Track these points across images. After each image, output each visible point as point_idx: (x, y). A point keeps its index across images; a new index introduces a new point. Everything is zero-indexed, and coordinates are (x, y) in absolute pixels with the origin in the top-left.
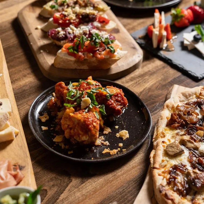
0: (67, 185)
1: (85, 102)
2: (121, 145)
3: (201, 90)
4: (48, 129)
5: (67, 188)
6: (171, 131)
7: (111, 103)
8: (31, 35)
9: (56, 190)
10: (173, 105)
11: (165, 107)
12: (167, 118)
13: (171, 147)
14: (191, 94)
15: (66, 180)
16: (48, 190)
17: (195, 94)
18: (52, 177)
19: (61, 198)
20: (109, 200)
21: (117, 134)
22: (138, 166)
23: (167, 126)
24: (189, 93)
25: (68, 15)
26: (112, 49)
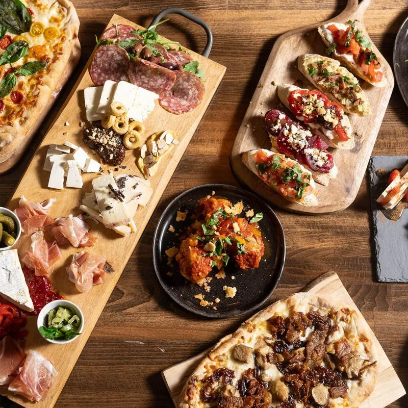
0: (142, 303)
1: (210, 247)
2: (218, 300)
3: (341, 310)
4: (173, 232)
5: (140, 305)
6: (266, 330)
7: (238, 258)
8: (261, 88)
9: (130, 299)
10: (294, 306)
11: (286, 300)
12: (275, 314)
13: (242, 349)
14: (327, 305)
15: (145, 297)
16: (125, 295)
17: (332, 309)
18: (138, 284)
19: (128, 311)
20: (161, 344)
21: (226, 286)
22: (214, 331)
23: (269, 321)
24: (326, 303)
25: (306, 103)
26: (299, 194)
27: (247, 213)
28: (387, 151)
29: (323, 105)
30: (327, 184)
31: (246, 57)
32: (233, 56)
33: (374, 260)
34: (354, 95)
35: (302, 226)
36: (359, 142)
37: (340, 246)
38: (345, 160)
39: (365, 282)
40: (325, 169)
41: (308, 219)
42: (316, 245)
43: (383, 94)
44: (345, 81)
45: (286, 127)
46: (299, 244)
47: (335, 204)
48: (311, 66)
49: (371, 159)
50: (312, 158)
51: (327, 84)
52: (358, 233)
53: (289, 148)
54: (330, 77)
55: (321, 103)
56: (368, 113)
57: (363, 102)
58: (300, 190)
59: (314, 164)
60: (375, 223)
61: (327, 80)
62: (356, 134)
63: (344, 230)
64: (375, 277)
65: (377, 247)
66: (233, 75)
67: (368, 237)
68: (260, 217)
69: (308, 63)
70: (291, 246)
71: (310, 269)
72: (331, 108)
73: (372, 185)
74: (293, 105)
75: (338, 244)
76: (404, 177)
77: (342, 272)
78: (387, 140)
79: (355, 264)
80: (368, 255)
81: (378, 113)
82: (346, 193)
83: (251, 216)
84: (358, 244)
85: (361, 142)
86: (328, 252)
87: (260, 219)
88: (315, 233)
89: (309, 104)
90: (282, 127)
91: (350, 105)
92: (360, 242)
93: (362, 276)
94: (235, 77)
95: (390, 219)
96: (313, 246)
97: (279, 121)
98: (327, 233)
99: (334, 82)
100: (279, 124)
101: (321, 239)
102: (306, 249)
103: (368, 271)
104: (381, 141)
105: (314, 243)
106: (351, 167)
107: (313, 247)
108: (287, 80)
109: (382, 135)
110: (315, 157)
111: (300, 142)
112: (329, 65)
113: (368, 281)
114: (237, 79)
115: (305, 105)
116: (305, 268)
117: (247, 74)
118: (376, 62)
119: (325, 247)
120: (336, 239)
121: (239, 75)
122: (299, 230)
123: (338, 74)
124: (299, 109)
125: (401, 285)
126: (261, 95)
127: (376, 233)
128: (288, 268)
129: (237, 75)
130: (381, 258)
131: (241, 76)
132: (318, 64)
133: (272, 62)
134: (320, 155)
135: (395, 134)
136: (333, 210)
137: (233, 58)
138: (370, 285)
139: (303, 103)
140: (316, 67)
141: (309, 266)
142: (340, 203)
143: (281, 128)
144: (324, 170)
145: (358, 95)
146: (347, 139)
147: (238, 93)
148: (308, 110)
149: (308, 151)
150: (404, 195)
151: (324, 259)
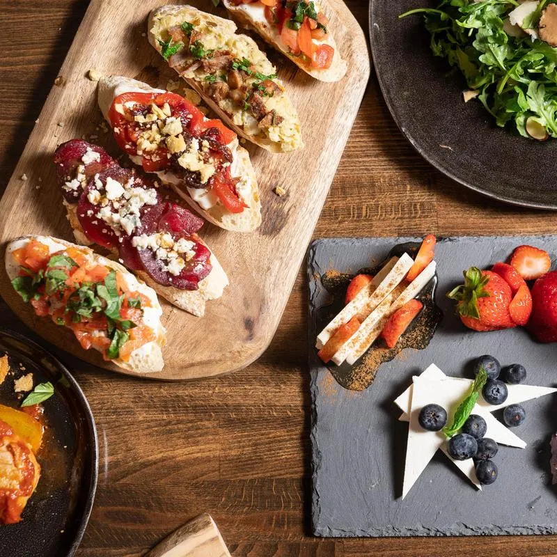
8: (61, 88)
25: (145, 124)
26: (112, 348)
27: (17, 382)
28: (352, 226)
29: (181, 130)
30: (200, 312)
31: (40, 12)
32: (11, 12)
33: (307, 486)
34: (259, 104)
35: (149, 407)
36: (282, 209)
37: (233, 453)
38: (247, 253)
39: (286, 537)
40: (189, 280)
41: (164, 391)
42: (179, 452)
43: (341, 96)
44: (240, 69)
45: (94, 184)
46: (140, 450)
47: (218, 358)
48: (167, 34)
49: (311, 247)
50: (154, 256)
51: (203, 76)
52: (275, 420)
53: (105, 231)
54: (206, 62)
55: (175, 126)
56: (292, 145)
57: (281, 119)
58: (116, 337)
59: (160, 269)
60: (313, 399)
61: (201, 69)
62: (274, 191)
63: (244, 416)
64: (308, 526)
65: (314, 456)
66: (8, 55)
67: (298, 430)
68: (46, 391)
69: (161, 29)
70: (119, 456)
71: (161, 510)
72: (203, 136)
73: (311, 308)
74: (116, 130)
75: (230, 449)
76: (377, 291)
77: (234, 514)
78: (352, 201)
79: (266, 493)
80: (297, 472)
81: (328, 141)
82: (244, 333)
83: (26, 389)
84: (275, 446)
85: (286, 209)
86: (205, 467)
87: (47, 397)
88: (179, 422)
89: (150, 129)
90: (88, 183)
91: (252, 128)
92: (279, 441)
93: (280, 523)
94: (12, 59)
95: (347, 387)
96: (170, 454)
97: (81, 168)
98: (206, 423)
99: (218, 73)
100: (81, 177)
101: (192, 436)
102: (155, 463)
103: (294, 508)
104: (341, 204)
105: (174, 448)
106: (259, 269)
107: (173, 457)
108: (122, 66)
109: (343, 188)
110: (162, 254)
111: (124, 221)
112: (208, 31)
113: (293, 534)
114: (16, 64)
115: (143, 130)
116: (149, 507)
117: (41, 53)
118: (314, 25)
119: (199, 455)
120: (226, 436)
121: (23, 54)
122: (141, 418)
123: (227, 53)
124: (129, 139)
125: (367, 543)
126: (62, 103)
127: (315, 421)
128: (110, 508)
129: (19, 55)
130: (321, 482)
131: (27, 58)
132: (184, 31)
133: (91, 24)
134: (176, 248)
135: (373, 185)
136: (216, 371)
137: (11, 16)
138: (298, 545)
139: (137, 124)
140: (178, 36)
141: (159, 503)
142: (228, 355)
143: (84, 185)
144: (185, 282)
145: (270, 104)
146: (241, 208)
147: (17, 97)
148: (147, 143)
149: (141, 242)
150: (377, 332)
151: (196, 486)
